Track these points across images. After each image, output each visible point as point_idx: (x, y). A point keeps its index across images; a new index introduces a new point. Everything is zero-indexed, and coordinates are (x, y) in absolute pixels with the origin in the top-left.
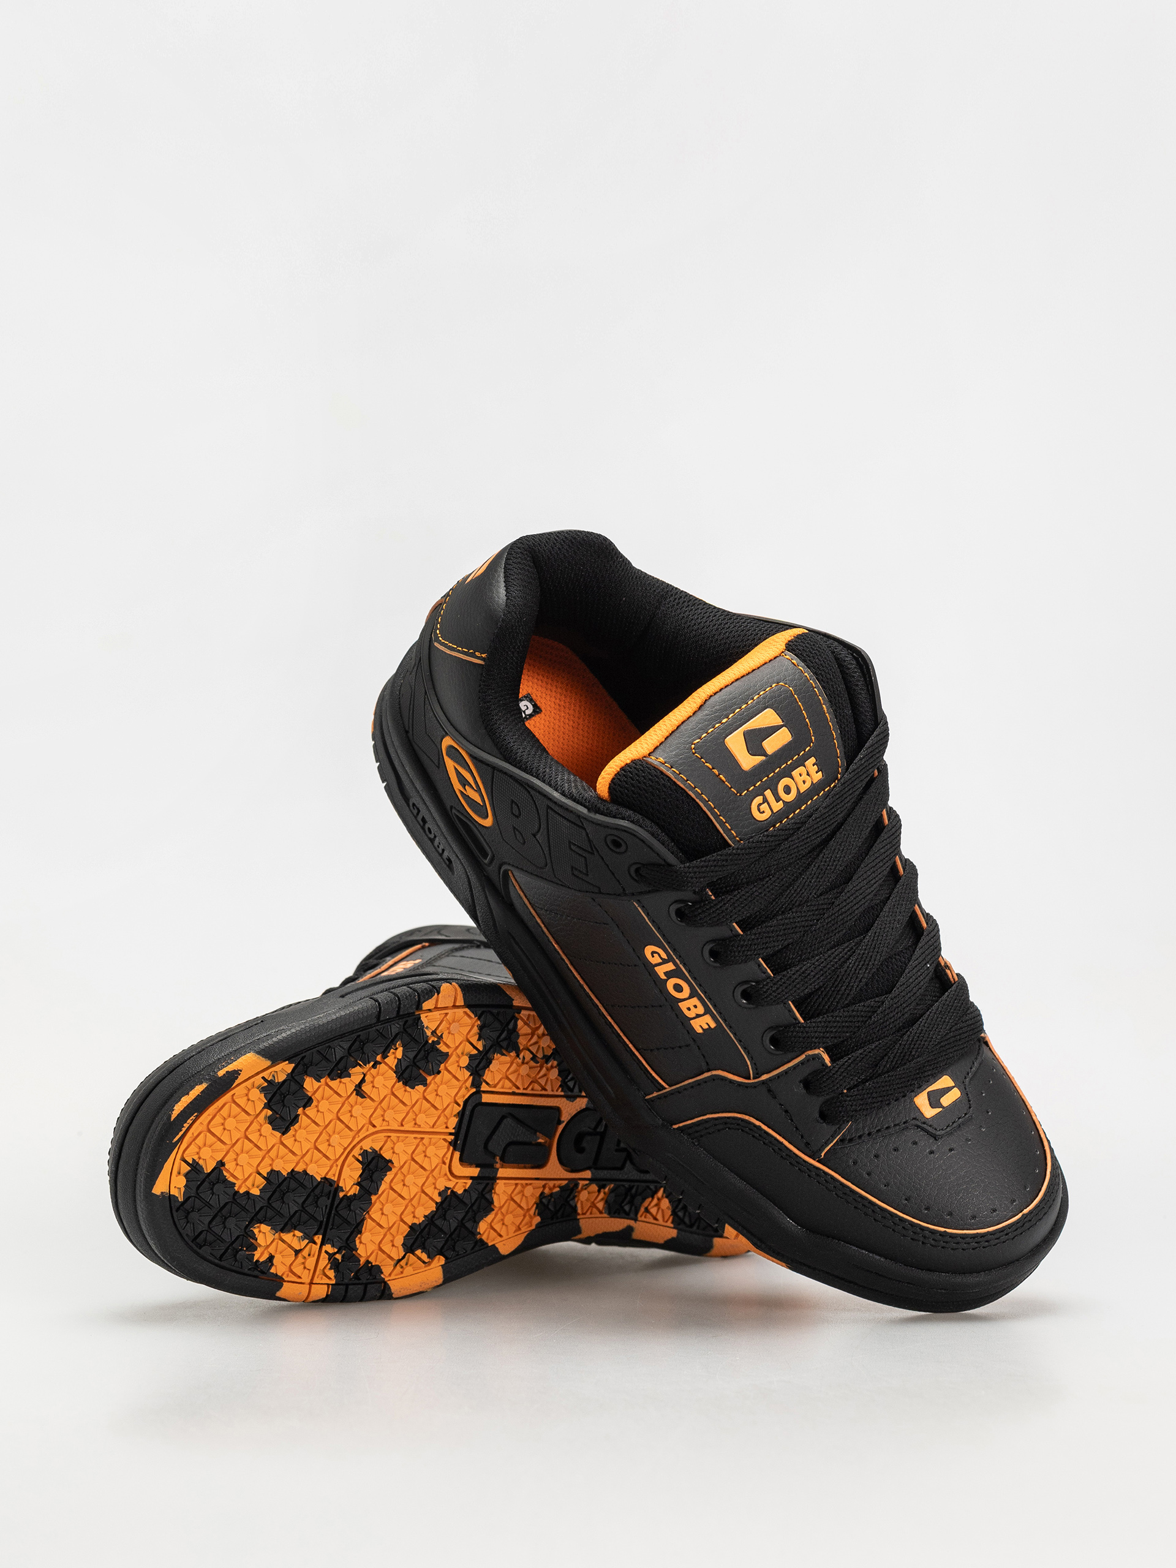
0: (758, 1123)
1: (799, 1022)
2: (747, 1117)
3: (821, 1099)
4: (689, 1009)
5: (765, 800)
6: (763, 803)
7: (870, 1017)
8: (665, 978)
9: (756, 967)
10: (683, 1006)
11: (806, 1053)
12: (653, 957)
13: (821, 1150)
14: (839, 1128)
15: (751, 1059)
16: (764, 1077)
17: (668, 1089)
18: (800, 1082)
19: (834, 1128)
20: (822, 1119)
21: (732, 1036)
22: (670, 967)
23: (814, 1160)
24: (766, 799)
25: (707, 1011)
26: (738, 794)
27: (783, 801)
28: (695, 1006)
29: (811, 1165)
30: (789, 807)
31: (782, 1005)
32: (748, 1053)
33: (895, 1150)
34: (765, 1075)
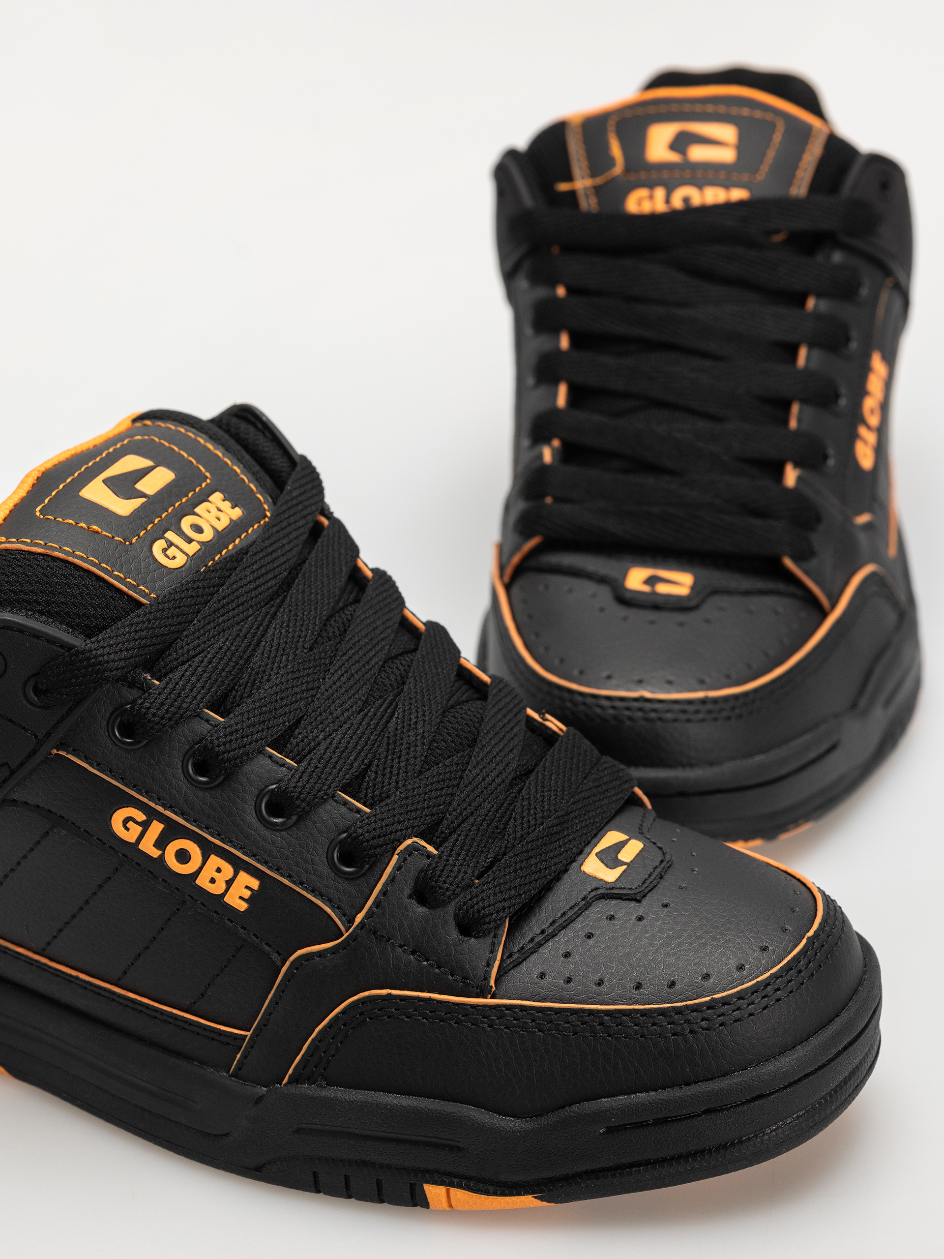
0: (384, 992)
1: (366, 813)
2: (367, 993)
3: (451, 908)
4: (213, 881)
5: (170, 544)
6: (169, 547)
7: (461, 778)
8: (160, 852)
9: (268, 762)
10: (202, 881)
11: (396, 852)
12: (127, 829)
13: (486, 978)
14: (495, 937)
15: (329, 901)
16: (359, 918)
17: (249, 1034)
18: (410, 897)
19: (489, 940)
20: (466, 936)
21: (286, 882)
22: (157, 827)
23: (486, 998)
24: (170, 541)
25: (238, 865)
26: (127, 543)
27: (198, 542)
28: (219, 870)
29: (485, 1006)
30: (208, 548)
31: (331, 801)
32: (321, 896)
33: (589, 937)
34: (359, 915)
